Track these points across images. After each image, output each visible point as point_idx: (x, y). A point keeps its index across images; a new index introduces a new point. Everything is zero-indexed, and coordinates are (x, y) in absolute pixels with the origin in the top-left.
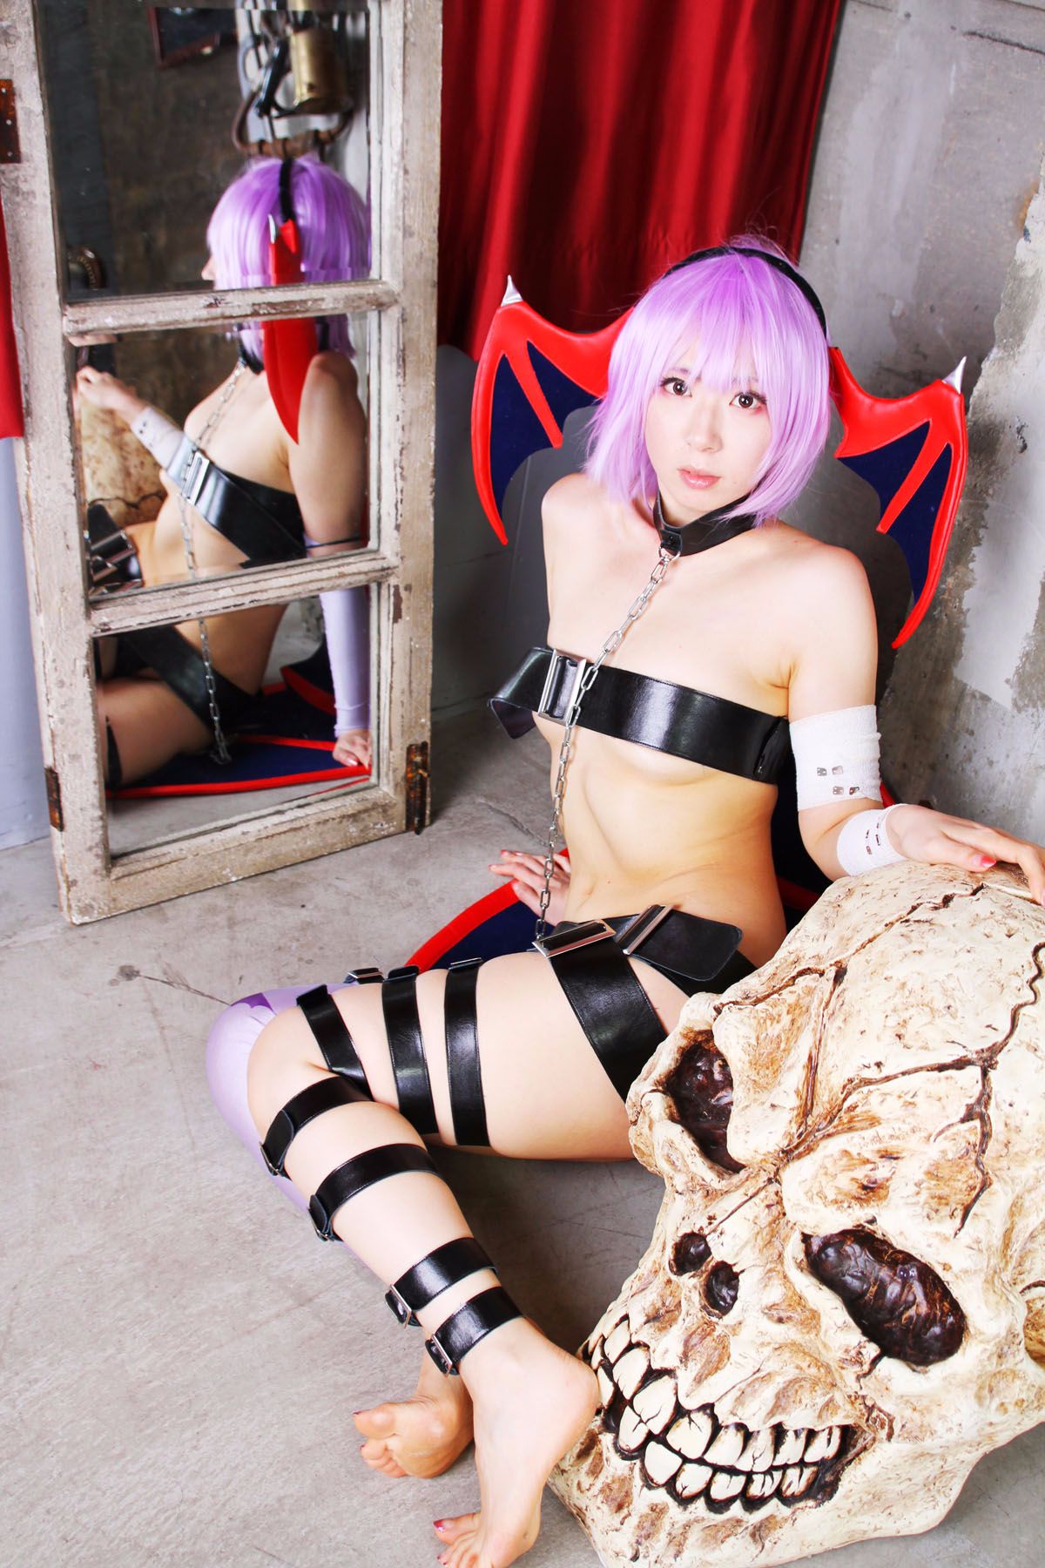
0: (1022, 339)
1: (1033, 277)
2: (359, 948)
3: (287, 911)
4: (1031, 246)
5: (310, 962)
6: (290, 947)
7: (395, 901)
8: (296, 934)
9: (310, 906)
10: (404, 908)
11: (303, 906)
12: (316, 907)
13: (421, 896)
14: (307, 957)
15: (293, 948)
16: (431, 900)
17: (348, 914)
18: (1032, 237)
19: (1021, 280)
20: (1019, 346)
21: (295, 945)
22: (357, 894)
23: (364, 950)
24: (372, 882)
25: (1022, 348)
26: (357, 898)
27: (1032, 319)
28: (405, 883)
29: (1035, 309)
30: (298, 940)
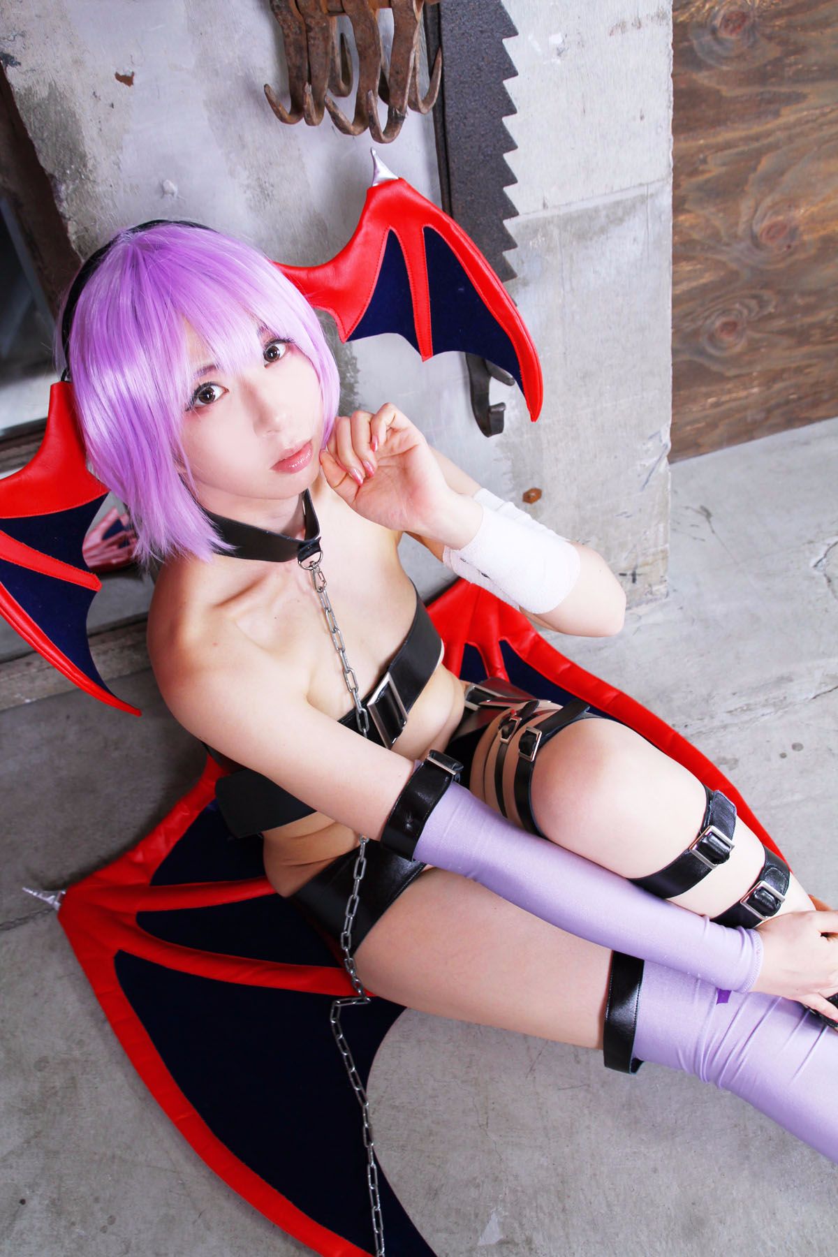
0: (83, 157)
1: (50, 94)
2: (114, 1157)
3: (20, 1225)
4: (24, 67)
5: (112, 1220)
6: (80, 1237)
7: (60, 1094)
8: (63, 1223)
9: (27, 1193)
10: (75, 1087)
11: (23, 1202)
12: (32, 1186)
13: (65, 1063)
14: (102, 1219)
15: (83, 1232)
16: (77, 1053)
17: (56, 1153)
18: (18, 58)
19: (39, 105)
20: (85, 166)
21: (78, 1230)
22: (32, 1133)
23: (118, 1153)
24: (20, 1110)
25: (90, 164)
26: (38, 1134)
27: (80, 132)
28: (39, 1074)
29: (76, 122)
30: (73, 1224)
